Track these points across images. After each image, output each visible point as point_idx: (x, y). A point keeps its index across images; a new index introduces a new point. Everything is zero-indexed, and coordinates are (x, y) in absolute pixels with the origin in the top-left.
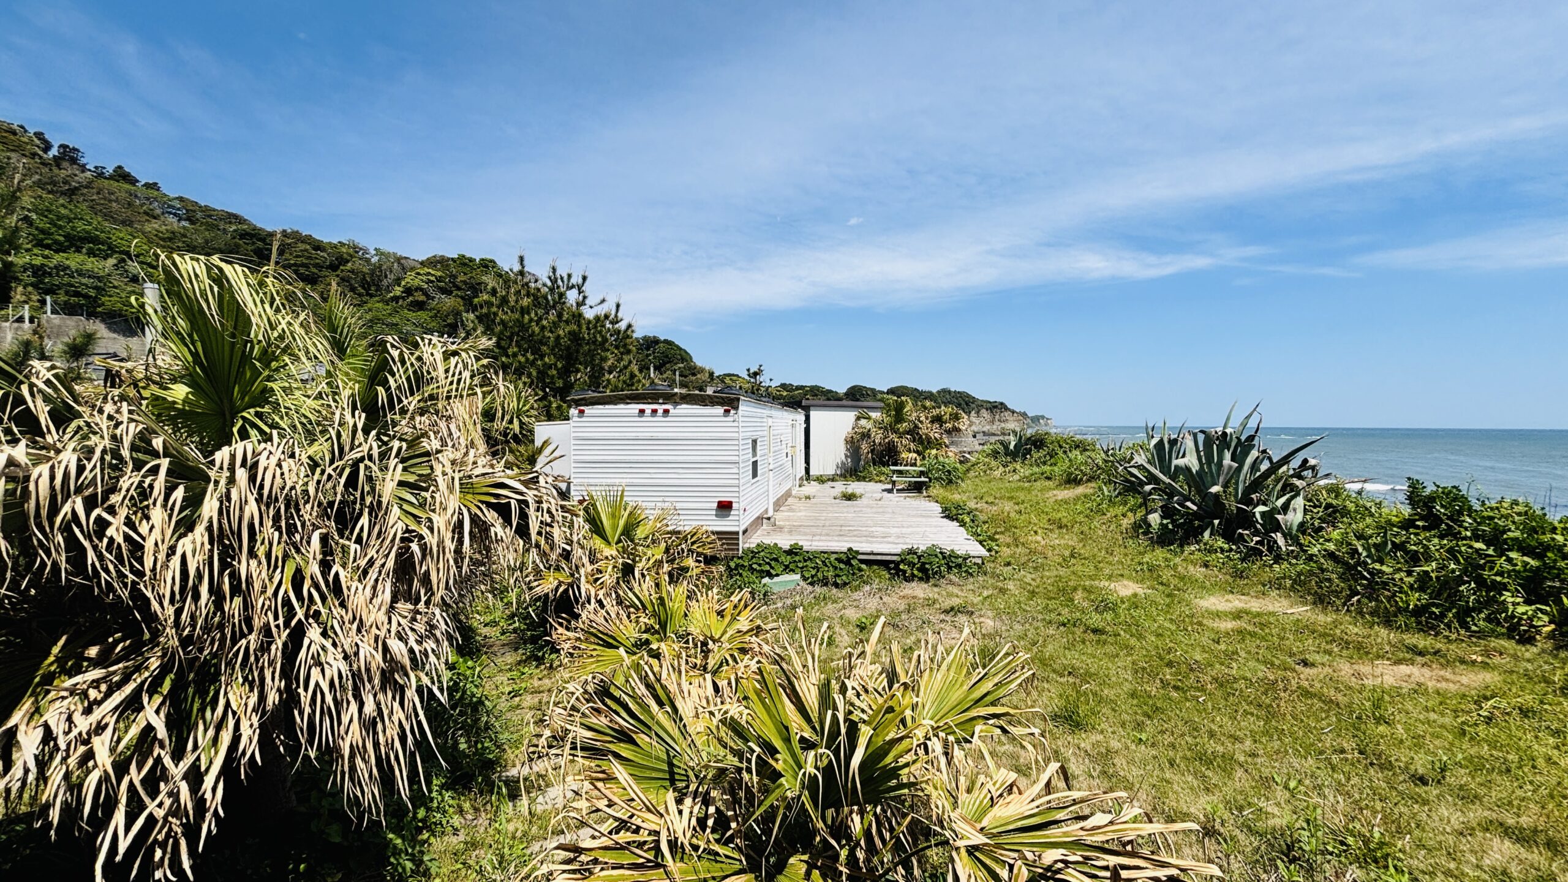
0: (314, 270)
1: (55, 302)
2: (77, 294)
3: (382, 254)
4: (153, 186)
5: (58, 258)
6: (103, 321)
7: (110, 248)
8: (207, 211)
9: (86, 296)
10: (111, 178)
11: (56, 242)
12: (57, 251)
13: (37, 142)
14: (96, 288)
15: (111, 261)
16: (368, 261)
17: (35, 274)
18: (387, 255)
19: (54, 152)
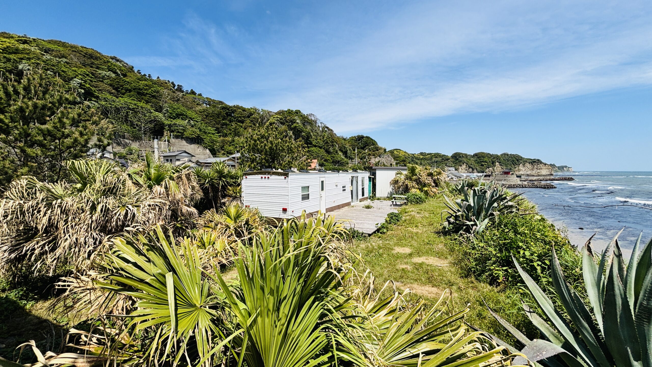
0: (243, 118)
1: (173, 135)
2: (178, 132)
3: (264, 111)
4: (200, 95)
5: (174, 121)
6: (185, 140)
7: (187, 117)
8: (214, 101)
9: (181, 133)
10: (190, 94)
11: (174, 116)
12: (174, 119)
13: (172, 85)
14: (183, 130)
15: (187, 121)
16: (259, 114)
17: (169, 127)
18: (265, 111)
19: (176, 87)
